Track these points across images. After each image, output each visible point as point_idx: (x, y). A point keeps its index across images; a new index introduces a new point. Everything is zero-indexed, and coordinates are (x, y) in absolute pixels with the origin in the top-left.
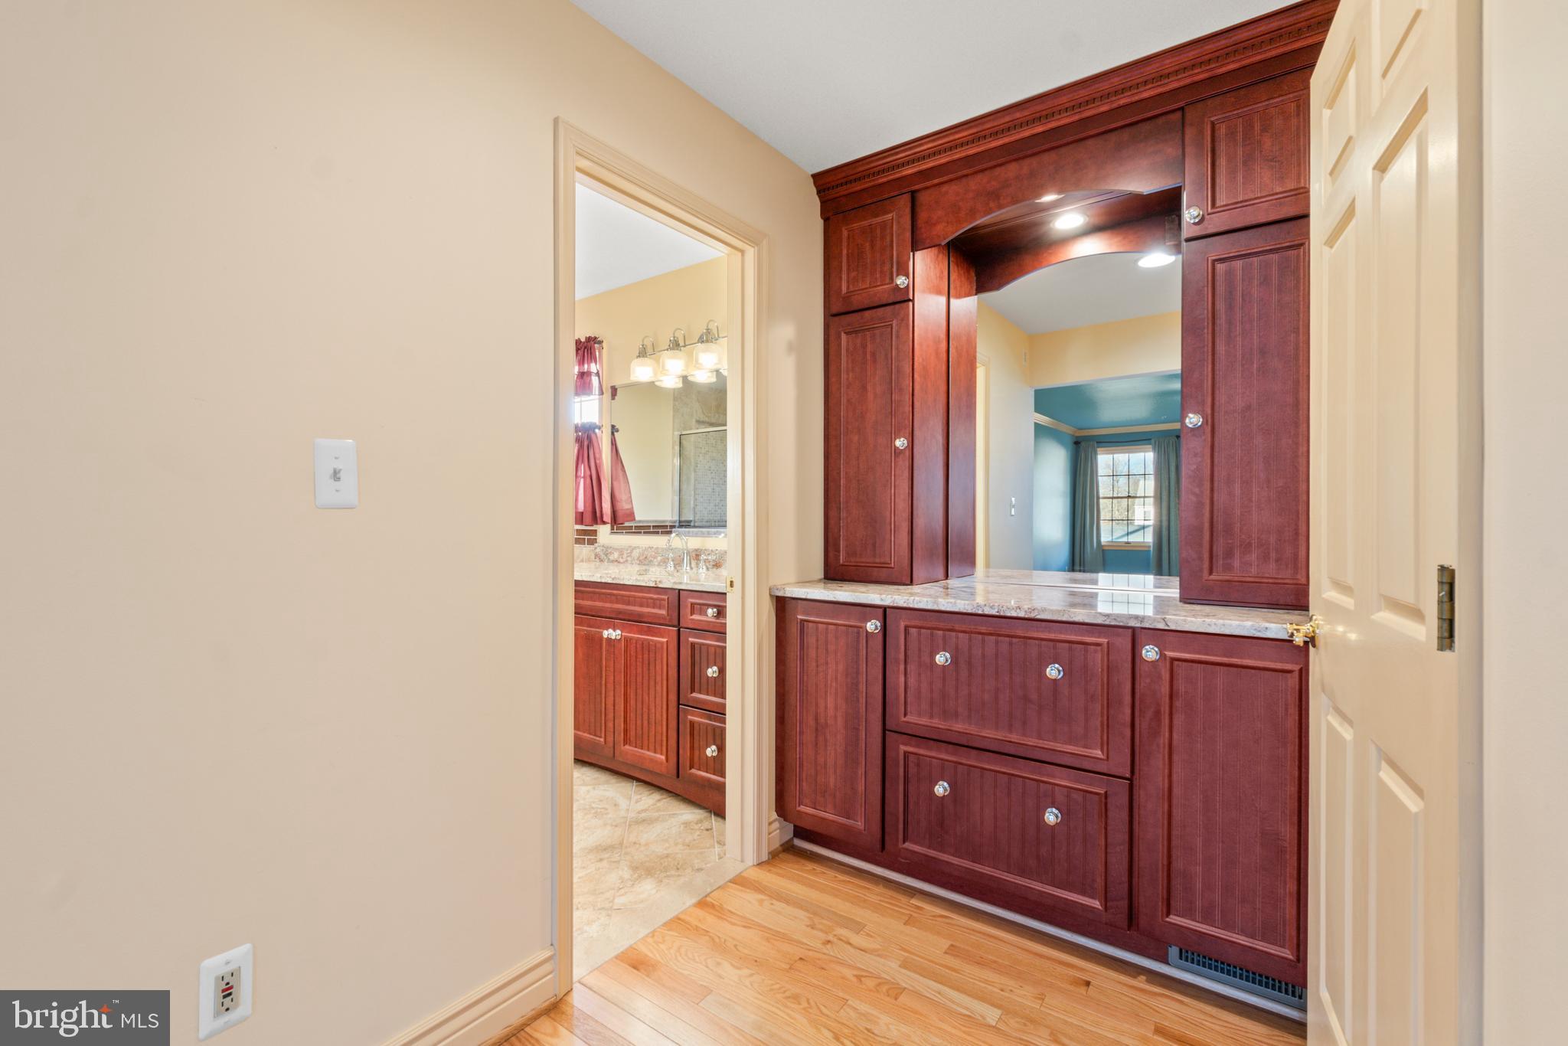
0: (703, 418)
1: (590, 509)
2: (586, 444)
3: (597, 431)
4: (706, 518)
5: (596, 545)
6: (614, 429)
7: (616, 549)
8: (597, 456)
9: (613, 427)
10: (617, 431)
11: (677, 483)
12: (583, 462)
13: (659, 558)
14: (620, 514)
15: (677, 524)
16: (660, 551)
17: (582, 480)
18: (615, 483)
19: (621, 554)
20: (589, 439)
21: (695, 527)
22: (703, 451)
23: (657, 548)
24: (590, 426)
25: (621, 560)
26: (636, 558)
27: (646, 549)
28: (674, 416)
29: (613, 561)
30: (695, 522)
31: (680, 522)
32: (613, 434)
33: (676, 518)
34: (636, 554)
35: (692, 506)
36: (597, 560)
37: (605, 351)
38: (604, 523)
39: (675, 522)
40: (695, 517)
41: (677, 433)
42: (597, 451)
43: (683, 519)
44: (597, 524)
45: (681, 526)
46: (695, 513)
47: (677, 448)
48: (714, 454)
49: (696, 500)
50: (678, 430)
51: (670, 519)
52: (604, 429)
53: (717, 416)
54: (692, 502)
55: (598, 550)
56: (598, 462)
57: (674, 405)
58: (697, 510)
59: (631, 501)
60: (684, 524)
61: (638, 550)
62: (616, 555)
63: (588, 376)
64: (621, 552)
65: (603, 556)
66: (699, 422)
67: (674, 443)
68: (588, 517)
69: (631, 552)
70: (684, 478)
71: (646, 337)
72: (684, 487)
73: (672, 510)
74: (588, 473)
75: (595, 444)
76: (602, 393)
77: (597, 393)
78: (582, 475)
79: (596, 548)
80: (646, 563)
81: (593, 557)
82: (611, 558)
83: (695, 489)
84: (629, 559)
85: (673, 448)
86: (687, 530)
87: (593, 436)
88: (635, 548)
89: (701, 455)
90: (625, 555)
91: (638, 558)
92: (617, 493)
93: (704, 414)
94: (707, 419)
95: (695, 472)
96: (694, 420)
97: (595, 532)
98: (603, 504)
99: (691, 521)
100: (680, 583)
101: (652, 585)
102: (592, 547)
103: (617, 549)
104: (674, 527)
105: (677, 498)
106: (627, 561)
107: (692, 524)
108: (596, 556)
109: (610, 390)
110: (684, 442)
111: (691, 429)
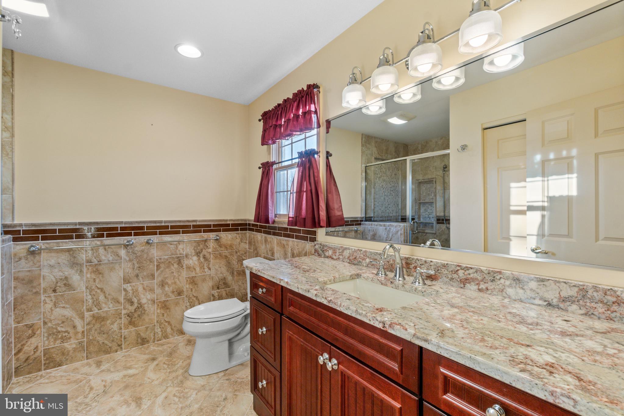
0: (378, 156)
1: (310, 216)
2: (307, 166)
3: (316, 156)
4: (380, 215)
5: (316, 242)
6: (328, 154)
7: (330, 248)
8: (316, 174)
9: (328, 153)
10: (331, 155)
11: (364, 195)
12: (305, 180)
13: (368, 260)
14: (333, 219)
15: (364, 219)
16: (368, 254)
17: (305, 193)
18: (329, 195)
19: (334, 252)
20: (310, 162)
21: (374, 221)
22: (379, 176)
23: (366, 252)
24: (310, 152)
25: (334, 257)
26: (346, 257)
27: (355, 251)
28: (362, 156)
29: (328, 257)
30: (374, 217)
31: (366, 218)
32: (327, 158)
33: (363, 215)
34: (346, 253)
35: (373, 208)
36: (316, 254)
37: (321, 95)
38: (321, 227)
39: (363, 218)
40: (374, 214)
41: (364, 166)
42: (316, 171)
43: (367, 216)
44: (315, 227)
45: (366, 221)
46: (374, 212)
47: (364, 174)
48: (385, 178)
49: (375, 204)
50: (365, 164)
51: (360, 216)
52: (321, 154)
53: (386, 155)
54: (373, 206)
55: (317, 247)
56: (316, 179)
57: (362, 149)
58: (375, 210)
59: (342, 210)
60: (368, 219)
61: (348, 251)
62: (330, 253)
63: (309, 114)
64: (334, 250)
65: (320, 252)
66: (377, 159)
67: (362, 171)
68: (309, 221)
69: (343, 252)
70: (368, 192)
71: (355, 67)
72: (368, 197)
73: (361, 211)
74: (309, 188)
75: (314, 165)
76: (319, 126)
77: (316, 126)
78: (305, 190)
79: (315, 245)
80: (356, 262)
81: (313, 251)
82: (327, 254)
83: (374, 198)
84: (341, 257)
85: (362, 174)
86: (370, 223)
87: (313, 159)
88: (346, 249)
89: (377, 179)
90: (338, 254)
91: (349, 258)
92: (331, 204)
93: (379, 154)
94: (381, 157)
95: (374, 188)
96: (373, 158)
97: (315, 233)
98: (320, 212)
99: (372, 217)
100: (426, 341)
101: (380, 326)
102: (313, 244)
103: (332, 248)
104: (362, 221)
105: (364, 204)
106: (339, 258)
107: (373, 219)
108: (316, 251)
109: (325, 123)
110: (368, 171)
111: (372, 163)
